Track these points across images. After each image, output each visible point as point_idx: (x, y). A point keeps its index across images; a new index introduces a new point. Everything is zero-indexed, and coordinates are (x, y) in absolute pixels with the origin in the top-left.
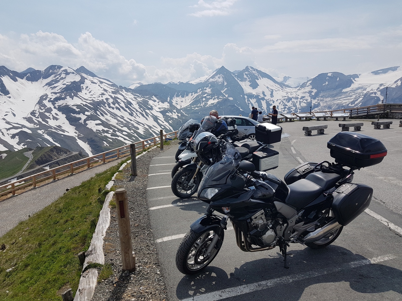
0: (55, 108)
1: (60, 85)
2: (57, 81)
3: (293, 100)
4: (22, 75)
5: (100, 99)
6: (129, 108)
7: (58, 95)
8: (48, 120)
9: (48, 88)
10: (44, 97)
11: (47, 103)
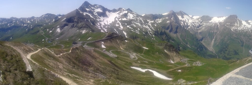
1: (121, 14)
2: (120, 13)
3: (195, 23)
5: (132, 19)
6: (141, 22)
7: (120, 17)
9: (118, 15)
10: (116, 17)
11: (117, 19)
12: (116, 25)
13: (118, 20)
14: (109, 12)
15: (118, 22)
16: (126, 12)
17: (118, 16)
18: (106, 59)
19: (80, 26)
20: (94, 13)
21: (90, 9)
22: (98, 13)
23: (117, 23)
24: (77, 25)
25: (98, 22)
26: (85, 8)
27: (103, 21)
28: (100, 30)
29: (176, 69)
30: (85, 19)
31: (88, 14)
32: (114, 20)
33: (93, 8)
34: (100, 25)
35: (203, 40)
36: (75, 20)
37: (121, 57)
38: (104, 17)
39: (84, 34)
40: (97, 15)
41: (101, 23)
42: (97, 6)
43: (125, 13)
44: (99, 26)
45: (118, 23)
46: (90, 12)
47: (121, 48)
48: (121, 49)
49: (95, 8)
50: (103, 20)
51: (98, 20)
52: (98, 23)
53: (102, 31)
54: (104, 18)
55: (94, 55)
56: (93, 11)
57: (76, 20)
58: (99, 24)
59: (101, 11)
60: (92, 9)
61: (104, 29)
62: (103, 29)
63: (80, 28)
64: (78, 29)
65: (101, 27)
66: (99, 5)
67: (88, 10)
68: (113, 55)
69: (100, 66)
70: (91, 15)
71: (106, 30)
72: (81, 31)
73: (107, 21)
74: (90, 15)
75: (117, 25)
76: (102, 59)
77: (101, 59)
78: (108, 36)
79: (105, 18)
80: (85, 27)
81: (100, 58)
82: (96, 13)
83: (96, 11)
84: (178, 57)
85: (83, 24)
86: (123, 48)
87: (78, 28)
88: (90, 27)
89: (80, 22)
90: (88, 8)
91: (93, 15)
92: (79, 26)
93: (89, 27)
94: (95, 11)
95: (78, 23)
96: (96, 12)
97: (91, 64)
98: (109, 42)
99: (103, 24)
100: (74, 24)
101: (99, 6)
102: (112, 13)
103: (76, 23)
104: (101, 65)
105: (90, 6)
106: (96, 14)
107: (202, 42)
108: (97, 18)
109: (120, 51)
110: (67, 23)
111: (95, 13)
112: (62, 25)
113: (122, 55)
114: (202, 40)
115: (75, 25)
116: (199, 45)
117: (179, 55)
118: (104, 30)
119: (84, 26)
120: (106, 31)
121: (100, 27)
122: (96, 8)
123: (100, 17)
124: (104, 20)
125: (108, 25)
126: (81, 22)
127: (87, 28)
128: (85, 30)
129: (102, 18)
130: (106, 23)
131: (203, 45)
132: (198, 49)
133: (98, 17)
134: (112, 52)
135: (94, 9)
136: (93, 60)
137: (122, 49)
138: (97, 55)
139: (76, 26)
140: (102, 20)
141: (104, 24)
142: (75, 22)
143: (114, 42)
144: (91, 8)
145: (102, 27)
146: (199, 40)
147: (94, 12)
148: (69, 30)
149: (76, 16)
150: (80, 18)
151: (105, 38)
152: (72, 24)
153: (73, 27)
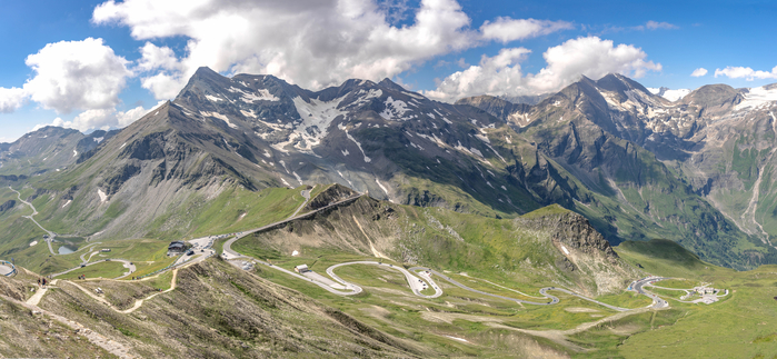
1: (358, 103)
2: (354, 99)
4: (315, 95)
5: (406, 119)
6: (444, 131)
10: (338, 120)
11: (341, 126)
13: (347, 131)
14: (308, 101)
15: (350, 137)
16: (379, 93)
17: (344, 112)
18: (317, 305)
20: (242, 111)
21: (224, 95)
22: (255, 106)
24: (177, 165)
25: (265, 144)
26: (201, 93)
29: (608, 324)
31: (217, 115)
33: (232, 90)
34: (276, 156)
35: (714, 191)
36: (168, 145)
37: (379, 289)
38: (286, 120)
39: (211, 201)
40: (256, 117)
41: (279, 150)
43: (375, 100)
44: (268, 160)
45: (351, 141)
46: (223, 107)
47: (374, 250)
48: (373, 255)
49: (243, 88)
50: (287, 136)
51: (265, 136)
52: (265, 150)
54: (287, 127)
55: (263, 292)
56: (234, 101)
58: (268, 155)
59: (274, 98)
60: (231, 93)
62: (289, 172)
63: (194, 179)
64: (185, 184)
65: (278, 166)
68: (343, 288)
69: (299, 336)
70: (231, 120)
74: (224, 118)
76: (301, 305)
77: (296, 305)
78: (314, 205)
79: (292, 125)
80: (212, 172)
81: (293, 303)
83: (247, 102)
84: (613, 270)
85: (205, 161)
86: (383, 252)
87: (182, 181)
88: (233, 170)
89: (187, 153)
90: (214, 92)
91: (238, 117)
92: (186, 172)
93: (231, 168)
94: (244, 103)
95: (179, 156)
96: (250, 105)
97: (260, 330)
98: (318, 228)
100: (163, 165)
102: (317, 102)
103: (174, 159)
104: (300, 332)
106: (252, 114)
107: (710, 198)
108: (256, 129)
109: (372, 267)
110: (135, 162)
111: (246, 110)
112: (115, 173)
113: (381, 284)
114: (707, 189)
115: (169, 168)
116: (699, 212)
117: (615, 263)
119: (207, 165)
121: (273, 164)
122: (247, 89)
123: (269, 124)
125: (307, 154)
126: (192, 151)
127: (219, 174)
130: (300, 149)
131: (717, 213)
132: (694, 231)
133: (259, 123)
134: (336, 272)
135: (240, 95)
136: (266, 314)
137: (378, 254)
138: (275, 289)
139: (173, 171)
142: (168, 152)
143: (340, 229)
144: (227, 92)
146: (699, 192)
147: (240, 106)
148: (146, 189)
149: (169, 131)
150: (188, 135)
151: (300, 213)
152: (155, 164)
153: (163, 178)
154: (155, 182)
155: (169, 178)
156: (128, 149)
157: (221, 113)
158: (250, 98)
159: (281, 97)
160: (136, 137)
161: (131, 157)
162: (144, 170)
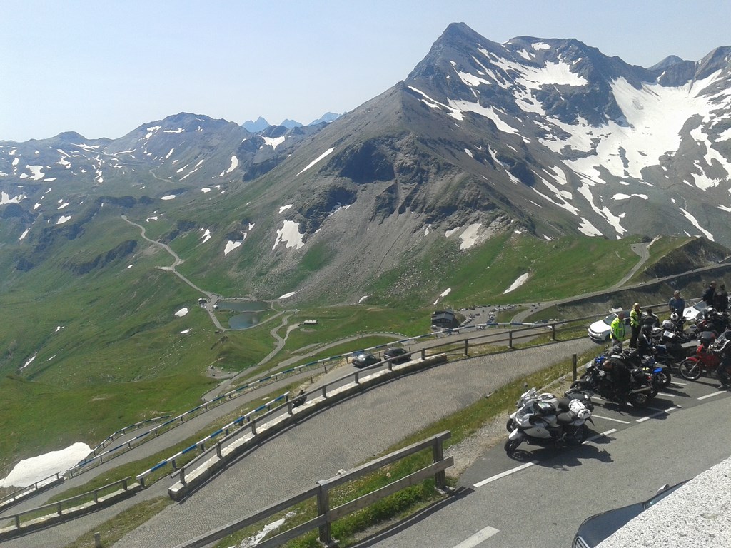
0: (714, 146)
2: (726, 85)
4: (650, 76)
7: (726, 116)
8: (695, 176)
9: (704, 100)
10: (694, 122)
11: (698, 134)
12: (692, 180)
13: (708, 144)
14: (639, 87)
15: (712, 155)
17: (704, 108)
19: (437, 200)
20: (519, 102)
21: (490, 73)
22: (546, 95)
23: (703, 163)
24: (415, 191)
25: (557, 159)
26: (451, 70)
27: (596, 154)
28: (574, 222)
30: (462, 146)
31: (477, 108)
32: (674, 145)
33: (504, 65)
34: (574, 181)
36: (401, 156)
38: (596, 120)
39: (472, 250)
40: (542, 113)
41: (580, 171)
42: (536, 46)
44: (560, 187)
45: (714, 160)
46: (490, 95)
49: (523, 62)
50: (594, 147)
51: (557, 146)
52: (556, 169)
53: (588, 229)
54: (597, 132)
56: (507, 85)
57: (404, 159)
58: (561, 178)
59: (578, 81)
60: (501, 71)
61: (606, 210)
62: (596, 209)
63: (443, 213)
64: (428, 221)
65: (579, 200)
66: (545, 41)
67: (472, 80)
70: (502, 118)
71: (614, 221)
72: (448, 234)
73: (622, 152)
74: (489, 113)
75: (703, 182)
78: (659, 269)
79: (604, 129)
80: (473, 204)
82: (529, 97)
83: (529, 86)
85: (462, 185)
87: (424, 216)
88: (508, 203)
89: (433, 170)
90: (474, 70)
91: (512, 112)
92: (430, 202)
93: (504, 200)
94: (523, 88)
95: (420, 176)
96: (534, 92)
99: (595, 176)
100: (392, 190)
101: (547, 47)
102: (656, 88)
103: (411, 181)
105: (484, 51)
106: (537, 108)
108: (543, 134)
110: (348, 183)
111: (526, 100)
115: (403, 195)
118: (599, 222)
119: (466, 193)
120: (620, 229)
121: (569, 195)
122: (530, 64)
123: (566, 127)
124: (596, 142)
125: (631, 180)
126: (443, 169)
127: (486, 209)
128: (477, 226)
129: (581, 134)
130: (617, 169)
133: (547, 123)
135: (515, 74)
139: (408, 199)
140: (587, 149)
141: (603, 172)
142: (403, 170)
144: (494, 68)
145: (589, 196)
147: (517, 94)
148: (365, 227)
149: (403, 134)
150: (435, 142)
151: (634, 280)
152: (379, 188)
153: (392, 211)
154: (380, 216)
155: (402, 210)
156: (335, 161)
157: (485, 106)
158: (535, 79)
159: (589, 78)
160: (348, 142)
161: (341, 175)
162: (361, 196)
